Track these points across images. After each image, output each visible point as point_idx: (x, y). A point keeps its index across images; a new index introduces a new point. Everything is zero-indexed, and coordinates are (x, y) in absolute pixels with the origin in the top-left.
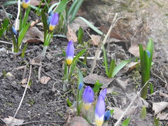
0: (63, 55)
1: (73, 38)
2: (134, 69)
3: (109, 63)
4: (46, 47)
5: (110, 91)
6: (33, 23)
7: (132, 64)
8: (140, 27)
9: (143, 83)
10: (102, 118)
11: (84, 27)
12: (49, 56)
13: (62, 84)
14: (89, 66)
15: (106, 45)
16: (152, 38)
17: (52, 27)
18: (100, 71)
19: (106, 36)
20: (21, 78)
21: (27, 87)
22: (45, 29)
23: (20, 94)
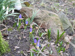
0: (29, 31)
1: (32, 27)
2: (46, 35)
3: (40, 33)
4: (25, 29)
5: (40, 40)
6: (22, 24)
7: (46, 34)
8: (48, 25)
9: (48, 38)
10: (39, 47)
11: (34, 25)
12: (26, 32)
13: (29, 38)
14: (35, 34)
15: (39, 29)
16: (51, 27)
17: (26, 25)
18: (38, 35)
19: (40, 27)
20: (19, 37)
21: (20, 39)
22: (25, 25)
23: (19, 41)
